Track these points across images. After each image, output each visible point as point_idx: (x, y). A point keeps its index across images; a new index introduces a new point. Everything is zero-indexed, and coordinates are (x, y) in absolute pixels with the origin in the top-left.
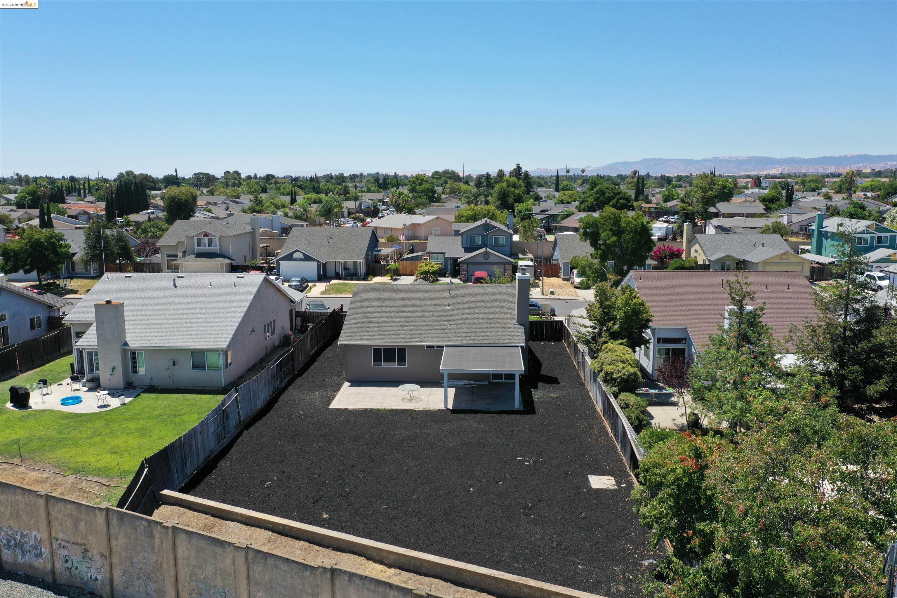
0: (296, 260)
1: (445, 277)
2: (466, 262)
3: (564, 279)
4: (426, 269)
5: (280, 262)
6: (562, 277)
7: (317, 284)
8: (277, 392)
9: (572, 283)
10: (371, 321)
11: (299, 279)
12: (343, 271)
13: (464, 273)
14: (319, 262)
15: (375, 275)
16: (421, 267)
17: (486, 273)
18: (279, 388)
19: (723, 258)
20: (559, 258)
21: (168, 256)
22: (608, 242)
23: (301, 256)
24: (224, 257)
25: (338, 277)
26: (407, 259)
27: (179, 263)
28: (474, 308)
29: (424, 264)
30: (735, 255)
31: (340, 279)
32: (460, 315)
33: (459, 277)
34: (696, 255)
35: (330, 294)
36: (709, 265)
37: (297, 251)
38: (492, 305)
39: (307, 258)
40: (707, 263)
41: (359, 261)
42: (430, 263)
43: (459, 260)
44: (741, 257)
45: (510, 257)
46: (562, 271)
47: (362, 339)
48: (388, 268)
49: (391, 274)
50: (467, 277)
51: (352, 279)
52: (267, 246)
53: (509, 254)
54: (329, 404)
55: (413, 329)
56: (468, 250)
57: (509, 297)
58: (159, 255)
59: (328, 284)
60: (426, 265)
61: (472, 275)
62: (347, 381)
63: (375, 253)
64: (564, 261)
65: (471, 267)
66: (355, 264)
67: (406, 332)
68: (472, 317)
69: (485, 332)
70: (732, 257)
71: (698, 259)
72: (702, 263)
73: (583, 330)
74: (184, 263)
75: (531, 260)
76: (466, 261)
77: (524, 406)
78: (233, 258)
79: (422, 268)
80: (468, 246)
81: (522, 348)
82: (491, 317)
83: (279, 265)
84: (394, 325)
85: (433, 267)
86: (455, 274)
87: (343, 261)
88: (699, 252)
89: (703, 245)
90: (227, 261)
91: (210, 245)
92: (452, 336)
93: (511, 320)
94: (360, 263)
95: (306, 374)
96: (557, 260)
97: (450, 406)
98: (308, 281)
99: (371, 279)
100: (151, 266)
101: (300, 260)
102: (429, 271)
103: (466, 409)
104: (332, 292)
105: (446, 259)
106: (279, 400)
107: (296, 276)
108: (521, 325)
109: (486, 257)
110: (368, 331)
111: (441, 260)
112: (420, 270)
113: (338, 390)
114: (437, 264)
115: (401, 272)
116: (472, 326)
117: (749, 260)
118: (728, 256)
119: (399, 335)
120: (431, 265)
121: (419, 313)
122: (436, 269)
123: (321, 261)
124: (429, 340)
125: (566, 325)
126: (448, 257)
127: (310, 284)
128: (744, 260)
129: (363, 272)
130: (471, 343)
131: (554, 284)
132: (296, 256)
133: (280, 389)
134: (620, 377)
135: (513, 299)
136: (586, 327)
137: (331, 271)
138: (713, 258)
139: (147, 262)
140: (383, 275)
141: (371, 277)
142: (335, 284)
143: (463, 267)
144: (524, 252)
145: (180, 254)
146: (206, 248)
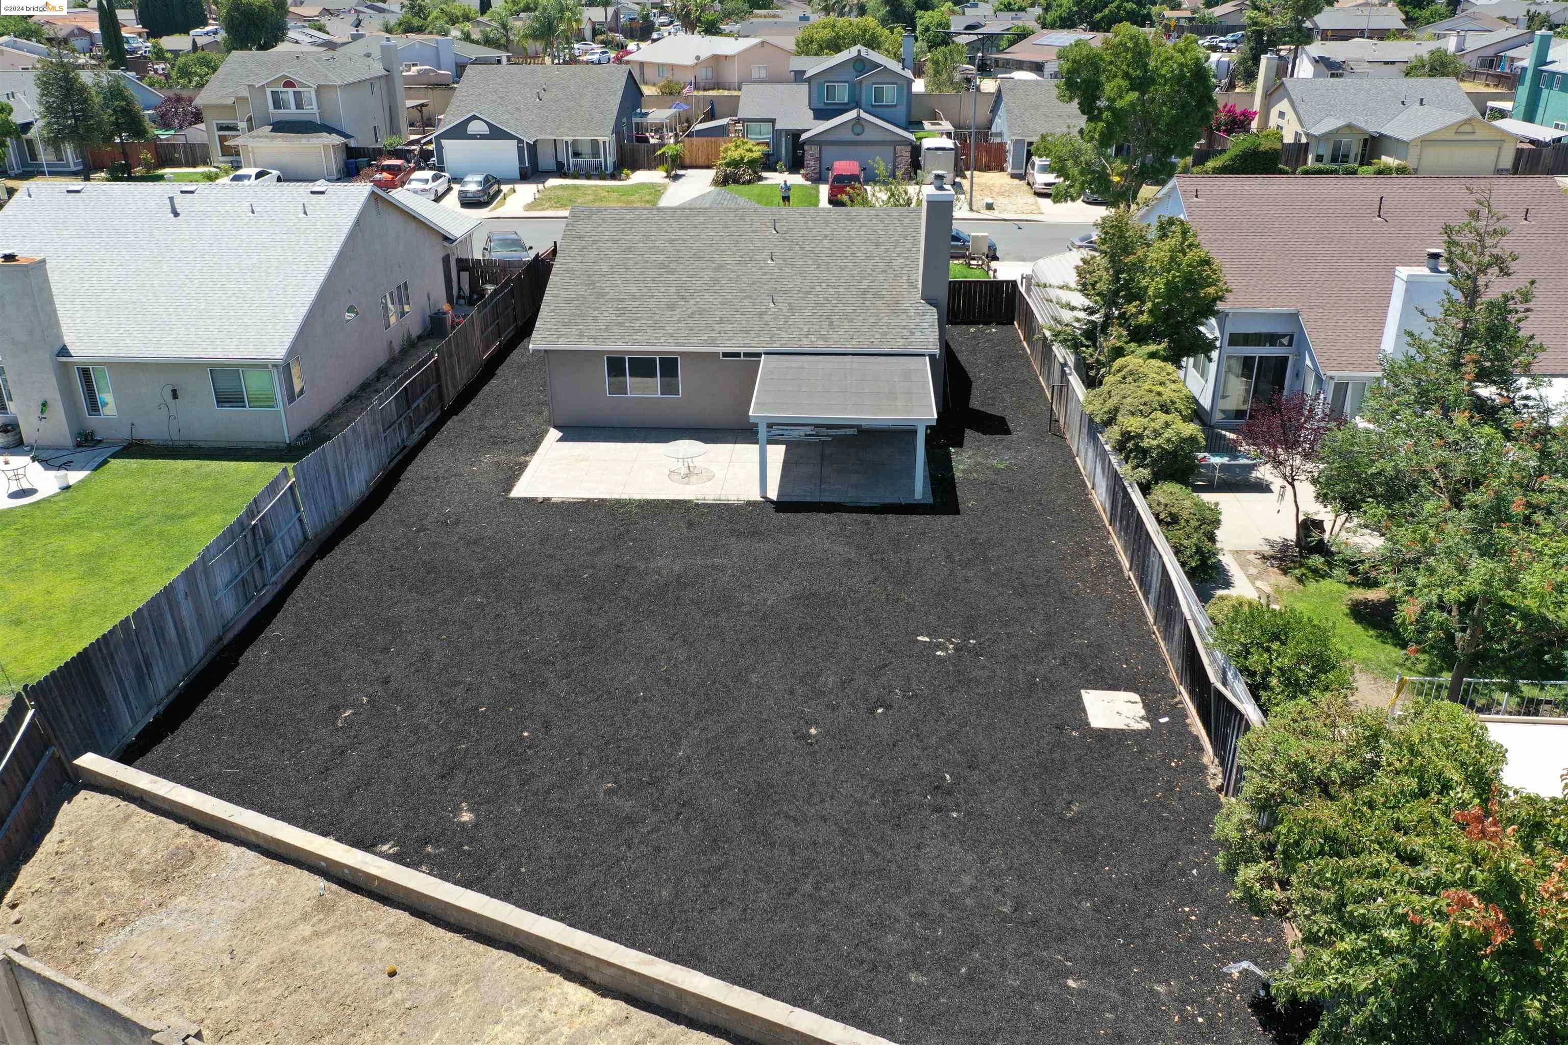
0: (473, 137)
1: (775, 170)
2: (818, 141)
3: (1013, 176)
4: (735, 154)
5: (444, 142)
6: (1009, 170)
7: (518, 187)
8: (400, 457)
9: (1029, 184)
10: (603, 295)
11: (480, 178)
12: (571, 160)
13: (812, 163)
14: (520, 141)
15: (635, 167)
16: (726, 150)
17: (857, 164)
18: (405, 447)
19: (1338, 130)
20: (1005, 130)
21: (221, 128)
22: (1119, 104)
23: (485, 130)
24: (330, 130)
25: (561, 171)
26: (700, 133)
27: (240, 143)
28: (828, 264)
29: (731, 145)
30: (1361, 123)
31: (565, 175)
32: (799, 279)
33: (802, 171)
34: (1281, 122)
35: (543, 209)
36: (1307, 144)
37: (474, 118)
38: (869, 257)
39: (496, 133)
40: (1304, 140)
41: (601, 139)
42: (744, 143)
43: (804, 136)
44: (1373, 128)
45: (906, 129)
46: (1010, 158)
47: (581, 335)
48: (659, 152)
49: (666, 166)
50: (820, 173)
51: (588, 177)
52: (422, 105)
53: (903, 121)
54: (510, 487)
55: (693, 313)
56: (821, 114)
57: (906, 237)
58: (202, 126)
59: (541, 186)
60: (737, 147)
61: (828, 169)
62: (556, 427)
63: (635, 120)
64: (1015, 138)
65: (828, 151)
66: (595, 143)
67: (679, 321)
68: (824, 285)
69: (851, 321)
70: (1359, 129)
71: (1284, 132)
72: (1292, 141)
73: (1067, 316)
74: (250, 145)
75: (949, 135)
76: (817, 139)
77: (934, 493)
78: (348, 132)
79: (729, 153)
80: (821, 106)
81: (932, 357)
82: (865, 284)
83: (440, 148)
84: (652, 303)
85: (750, 150)
86: (795, 165)
87: (570, 139)
88: (1287, 117)
89: (1297, 102)
90: (336, 139)
91: (299, 106)
92: (780, 329)
93: (910, 293)
94: (604, 143)
95: (470, 407)
96: (1000, 134)
97: (773, 494)
98: (499, 182)
99: (628, 177)
100: (188, 150)
101: (483, 137)
102: (742, 159)
103: (808, 499)
104: (547, 204)
105: (777, 133)
106: (402, 477)
107: (474, 172)
108: (931, 304)
109: (858, 129)
110: (595, 319)
111: (768, 137)
112: (724, 158)
113: (533, 450)
114: (758, 144)
115: (687, 162)
116: (822, 305)
117: (1390, 134)
118: (1349, 126)
119: (663, 328)
120: (747, 147)
121: (708, 274)
122: (756, 155)
123: (525, 140)
124: (730, 339)
125: (1023, 290)
126: (781, 131)
127: (505, 188)
128: (1381, 135)
129: (610, 160)
130: (821, 346)
131: (993, 185)
132: (475, 127)
133: (406, 451)
134: (1159, 446)
135: (915, 243)
136: (1073, 309)
137: (546, 160)
138: (1317, 131)
139: (181, 140)
140: (651, 167)
141: (626, 171)
142: (555, 187)
143: (811, 152)
144: (934, 117)
145: (242, 125)
146: (291, 112)
